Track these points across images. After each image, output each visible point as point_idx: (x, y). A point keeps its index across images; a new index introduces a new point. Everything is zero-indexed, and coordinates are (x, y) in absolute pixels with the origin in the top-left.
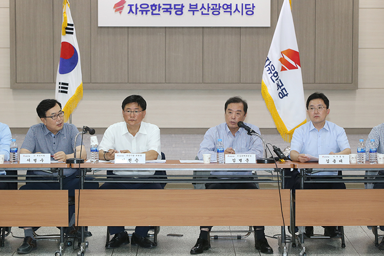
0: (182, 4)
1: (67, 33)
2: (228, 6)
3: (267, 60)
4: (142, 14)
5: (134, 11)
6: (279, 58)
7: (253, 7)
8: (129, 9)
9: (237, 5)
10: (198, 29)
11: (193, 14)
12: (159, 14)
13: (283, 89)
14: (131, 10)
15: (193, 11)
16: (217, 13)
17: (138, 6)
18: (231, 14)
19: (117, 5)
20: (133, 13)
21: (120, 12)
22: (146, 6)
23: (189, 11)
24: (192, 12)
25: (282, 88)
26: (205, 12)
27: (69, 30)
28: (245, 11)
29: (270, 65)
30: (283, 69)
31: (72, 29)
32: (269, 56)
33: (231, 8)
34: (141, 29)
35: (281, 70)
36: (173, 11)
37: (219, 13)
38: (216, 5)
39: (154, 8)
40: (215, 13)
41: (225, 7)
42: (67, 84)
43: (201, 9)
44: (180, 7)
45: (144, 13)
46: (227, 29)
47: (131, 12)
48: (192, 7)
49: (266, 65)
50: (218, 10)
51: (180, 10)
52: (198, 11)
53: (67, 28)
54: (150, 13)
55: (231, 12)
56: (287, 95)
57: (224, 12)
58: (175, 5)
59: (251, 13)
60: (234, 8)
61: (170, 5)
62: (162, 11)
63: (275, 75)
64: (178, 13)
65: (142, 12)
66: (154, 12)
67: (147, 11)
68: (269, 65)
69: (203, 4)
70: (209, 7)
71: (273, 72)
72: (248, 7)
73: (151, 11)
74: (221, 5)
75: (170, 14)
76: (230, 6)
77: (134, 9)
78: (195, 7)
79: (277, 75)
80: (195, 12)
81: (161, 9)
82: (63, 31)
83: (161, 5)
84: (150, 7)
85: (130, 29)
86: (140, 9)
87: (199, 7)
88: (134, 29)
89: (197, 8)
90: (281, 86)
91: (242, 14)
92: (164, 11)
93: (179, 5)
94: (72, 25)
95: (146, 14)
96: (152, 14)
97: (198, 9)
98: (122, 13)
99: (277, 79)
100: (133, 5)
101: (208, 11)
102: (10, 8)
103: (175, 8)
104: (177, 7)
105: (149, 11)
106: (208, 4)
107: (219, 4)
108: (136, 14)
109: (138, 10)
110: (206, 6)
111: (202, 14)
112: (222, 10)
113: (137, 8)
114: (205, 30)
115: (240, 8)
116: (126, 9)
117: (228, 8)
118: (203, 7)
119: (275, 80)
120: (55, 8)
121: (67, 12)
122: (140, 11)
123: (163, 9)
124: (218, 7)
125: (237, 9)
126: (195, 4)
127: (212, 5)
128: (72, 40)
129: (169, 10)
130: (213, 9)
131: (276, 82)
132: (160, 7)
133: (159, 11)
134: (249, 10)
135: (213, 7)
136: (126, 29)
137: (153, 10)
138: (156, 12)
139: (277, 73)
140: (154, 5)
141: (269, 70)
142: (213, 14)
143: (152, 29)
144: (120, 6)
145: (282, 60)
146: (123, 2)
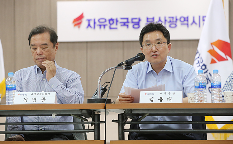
0: (139, 18)
2: (185, 18)
3: (197, 53)
4: (100, 28)
5: (93, 26)
8: (87, 24)
9: (194, 18)
12: (116, 28)
14: (89, 25)
16: (174, 26)
17: (97, 21)
18: (188, 26)
20: (91, 27)
21: (79, 27)
22: (104, 20)
29: (200, 57)
30: (213, 62)
33: (188, 21)
35: (211, 63)
36: (131, 25)
37: (176, 26)
38: (173, 18)
39: (111, 22)
41: (182, 19)
44: (137, 21)
45: (102, 27)
47: (89, 27)
50: (175, 23)
51: (137, 24)
54: (107, 27)
55: (188, 24)
57: (182, 24)
58: (132, 19)
60: (191, 21)
61: (127, 19)
62: (119, 25)
64: (135, 26)
65: (100, 26)
66: (112, 26)
67: (104, 26)
68: (198, 57)
69: (160, 18)
70: (166, 20)
71: (201, 64)
73: (109, 25)
74: (178, 18)
75: (128, 28)
76: (186, 19)
77: (92, 23)
78: (152, 20)
79: (206, 68)
81: (118, 23)
83: (119, 19)
84: (108, 21)
85: (88, 44)
86: (98, 23)
91: (200, 26)
92: (122, 25)
93: (136, 19)
95: (104, 27)
96: (110, 28)
99: (206, 72)
100: (91, 20)
101: (165, 24)
103: (132, 22)
104: (134, 21)
105: (106, 25)
106: (165, 18)
107: (176, 17)
108: (94, 28)
109: (96, 25)
110: (163, 20)
112: (179, 23)
113: (95, 23)
115: (197, 21)
117: (185, 20)
118: (160, 20)
122: (98, 25)
124: (175, 20)
125: (194, 21)
126: (152, 17)
127: (169, 17)
129: (127, 24)
130: (170, 22)
132: (117, 21)
133: (117, 24)
135: (170, 20)
136: (85, 44)
137: (111, 24)
138: (114, 26)
139: (205, 66)
140: (112, 20)
141: (199, 63)
142: (170, 26)
143: (110, 44)
144: (78, 21)
145: (212, 52)
146: (81, 17)
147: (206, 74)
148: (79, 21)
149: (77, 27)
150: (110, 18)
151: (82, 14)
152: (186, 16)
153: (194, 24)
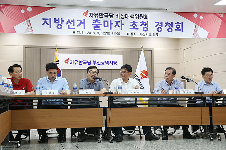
3: (135, 75)
5: (72, 63)
7: (117, 62)
8: (70, 62)
14: (71, 63)
15: (95, 63)
17: (74, 61)
18: (108, 65)
19: (66, 61)
22: (77, 61)
23: (93, 63)
25: (141, 85)
26: (99, 64)
28: (113, 63)
29: (137, 76)
30: (142, 78)
32: (136, 73)
34: (75, 70)
36: (87, 63)
39: (80, 62)
41: (106, 62)
44: (90, 62)
45: (76, 64)
46: (107, 70)
56: (143, 88)
58: (88, 61)
59: (115, 64)
60: (109, 63)
61: (86, 61)
62: (83, 63)
66: (80, 64)
67: (77, 63)
70: (100, 62)
71: (138, 79)
72: (114, 62)
74: (105, 61)
77: (72, 62)
86: (75, 62)
87: (97, 62)
88: (72, 70)
96: (79, 64)
97: (96, 62)
98: (68, 64)
99: (140, 82)
104: (88, 62)
111: (98, 64)
112: (105, 63)
113: (73, 62)
115: (112, 63)
116: (69, 62)
118: (98, 62)
120: (41, 62)
125: (110, 63)
127: (102, 61)
130: (102, 63)
132: (82, 62)
134: (115, 63)
136: (69, 70)
138: (81, 63)
140: (80, 61)
143: (79, 70)
144: (67, 61)
146: (68, 59)
152: (108, 61)
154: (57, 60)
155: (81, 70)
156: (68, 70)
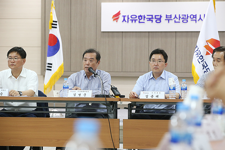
0: (161, 15)
1: (53, 27)
2: (194, 16)
3: (196, 47)
4: (132, 22)
5: (126, 20)
6: (205, 45)
9: (200, 15)
10: (172, 33)
11: (169, 22)
12: (144, 22)
13: (207, 69)
14: (124, 20)
16: (186, 21)
17: (130, 17)
18: (196, 22)
19: (114, 16)
20: (126, 21)
21: (117, 21)
22: (135, 17)
23: (165, 20)
24: (168, 21)
26: (177, 20)
27: (54, 26)
29: (198, 50)
30: (207, 54)
31: (56, 25)
32: (197, 44)
33: (196, 18)
34: (131, 33)
35: (206, 54)
36: (154, 20)
38: (185, 15)
39: (140, 18)
40: (184, 21)
41: (192, 17)
42: (51, 64)
43: (174, 19)
44: (159, 17)
45: (134, 21)
46: (193, 33)
47: (124, 21)
48: (167, 17)
49: (195, 50)
50: (186, 19)
51: (159, 19)
52: (172, 20)
53: (53, 24)
55: (196, 20)
57: (191, 20)
58: (155, 16)
60: (198, 18)
61: (152, 16)
62: (146, 20)
63: (201, 58)
64: (158, 21)
65: (132, 20)
66: (141, 21)
67: (135, 20)
68: (197, 50)
69: (176, 15)
70: (180, 17)
71: (199, 56)
73: (138, 20)
74: (189, 16)
75: (152, 22)
76: (195, 16)
77: (126, 19)
78: (170, 17)
79: (203, 58)
80: (170, 21)
81: (145, 18)
82: (50, 26)
83: (146, 16)
84: (138, 17)
85: (123, 33)
86: (130, 19)
87: (173, 17)
88: (127, 33)
89: (171, 18)
90: (206, 66)
92: (148, 20)
93: (159, 16)
94: (56, 22)
95: (135, 22)
96: (139, 22)
98: (118, 21)
99: (203, 61)
100: (126, 16)
101: (179, 20)
102: (42, 19)
103: (155, 18)
104: (157, 17)
105: (137, 20)
106: (179, 15)
107: (187, 15)
108: (128, 22)
109: (129, 20)
110: (178, 17)
111: (175, 22)
112: (189, 19)
113: (128, 18)
114: (177, 33)
115: (202, 17)
117: (194, 17)
118: (176, 17)
119: (200, 62)
121: (53, 13)
122: (130, 20)
123: (147, 18)
124: (186, 17)
125: (200, 18)
126: (170, 15)
127: (182, 15)
128: (56, 32)
129: (151, 19)
130: (183, 18)
131: (202, 63)
132: (144, 17)
133: (144, 20)
135: (183, 17)
136: (121, 33)
137: (140, 19)
139: (202, 57)
141: (197, 54)
142: (183, 22)
143: (139, 33)
144: (116, 16)
145: (207, 47)
146: (119, 14)
147: (203, 62)
148: (118, 17)
149: (115, 21)
150: (139, 15)
151: (120, 11)
152: (194, 14)
153: (200, 20)
154: (54, 21)
155: (143, 33)
156: (119, 33)
